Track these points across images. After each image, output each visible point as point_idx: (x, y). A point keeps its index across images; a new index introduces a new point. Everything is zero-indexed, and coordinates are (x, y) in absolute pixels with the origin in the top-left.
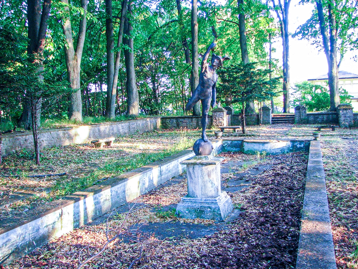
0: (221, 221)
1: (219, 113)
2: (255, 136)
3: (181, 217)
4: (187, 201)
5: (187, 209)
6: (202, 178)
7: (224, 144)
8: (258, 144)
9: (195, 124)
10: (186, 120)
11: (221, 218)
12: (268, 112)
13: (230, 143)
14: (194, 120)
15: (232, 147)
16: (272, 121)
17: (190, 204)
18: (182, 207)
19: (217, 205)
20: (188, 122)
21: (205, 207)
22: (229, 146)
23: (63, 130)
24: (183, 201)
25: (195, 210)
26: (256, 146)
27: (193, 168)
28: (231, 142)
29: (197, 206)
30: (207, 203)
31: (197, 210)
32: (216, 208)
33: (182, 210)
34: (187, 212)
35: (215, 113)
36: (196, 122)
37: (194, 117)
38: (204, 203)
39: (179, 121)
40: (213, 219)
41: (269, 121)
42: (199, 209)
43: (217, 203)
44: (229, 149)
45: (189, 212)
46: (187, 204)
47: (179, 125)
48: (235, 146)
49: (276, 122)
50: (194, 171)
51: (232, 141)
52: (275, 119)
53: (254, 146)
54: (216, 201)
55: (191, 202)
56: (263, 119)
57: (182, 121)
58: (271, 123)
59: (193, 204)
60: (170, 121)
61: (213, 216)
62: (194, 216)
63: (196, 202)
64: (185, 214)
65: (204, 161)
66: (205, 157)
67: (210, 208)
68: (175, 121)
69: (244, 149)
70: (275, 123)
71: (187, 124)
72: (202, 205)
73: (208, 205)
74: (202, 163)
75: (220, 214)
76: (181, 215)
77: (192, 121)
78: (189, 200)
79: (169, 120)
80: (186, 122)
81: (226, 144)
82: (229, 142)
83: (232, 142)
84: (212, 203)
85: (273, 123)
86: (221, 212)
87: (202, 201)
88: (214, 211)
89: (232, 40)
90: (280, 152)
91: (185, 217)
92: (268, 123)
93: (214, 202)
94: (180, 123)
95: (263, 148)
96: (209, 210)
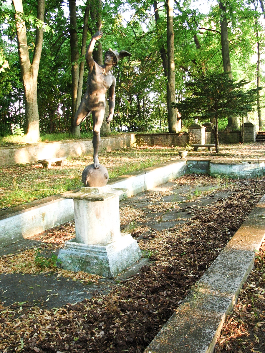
0: (109, 279)
1: (196, 129)
2: (228, 156)
3: (63, 268)
4: (70, 246)
5: (70, 257)
6: (88, 218)
7: (189, 165)
8: (224, 165)
9: (171, 141)
10: (161, 138)
11: (109, 274)
12: (251, 129)
13: (196, 164)
14: (169, 137)
15: (198, 169)
16: (256, 138)
17: (74, 251)
18: (64, 255)
19: (106, 255)
20: (163, 139)
21: (91, 257)
22: (194, 167)
23: (10, 149)
24: (66, 246)
25: (80, 261)
26: (222, 168)
27: (78, 203)
28: (196, 162)
29: (82, 254)
30: (94, 251)
31: (82, 261)
32: (104, 259)
33: (64, 259)
34: (70, 261)
35: (191, 130)
36: (171, 139)
37: (170, 134)
38: (92, 251)
39: (154, 138)
40: (100, 274)
41: (253, 138)
42: (83, 258)
43: (105, 253)
44: (195, 170)
45: (73, 261)
46: (70, 252)
47: (154, 142)
48: (202, 167)
49: (261, 139)
50: (79, 208)
51: (198, 161)
52: (260, 137)
53: (220, 168)
54: (105, 250)
55: (76, 249)
56: (246, 137)
57: (157, 139)
58: (255, 141)
59: (78, 251)
60: (144, 139)
61: (100, 270)
62: (77, 268)
63: (82, 249)
64: (68, 265)
65: (92, 195)
66: (95, 189)
67: (97, 258)
68: (149, 138)
69: (210, 170)
70: (259, 141)
71: (162, 142)
72: (88, 254)
73: (94, 255)
74: (87, 198)
75: (109, 269)
76: (63, 265)
77: (167, 138)
78: (74, 245)
79: (143, 137)
80: (160, 140)
81: (191, 165)
82: (194, 163)
83: (198, 163)
84: (100, 252)
85: (257, 141)
86: (110, 266)
87: (89, 249)
88: (101, 264)
89: (215, 51)
90: (251, 175)
91: (67, 268)
92: (252, 141)
93: (103, 251)
94: (155, 141)
95: (231, 170)
96: (96, 261)
